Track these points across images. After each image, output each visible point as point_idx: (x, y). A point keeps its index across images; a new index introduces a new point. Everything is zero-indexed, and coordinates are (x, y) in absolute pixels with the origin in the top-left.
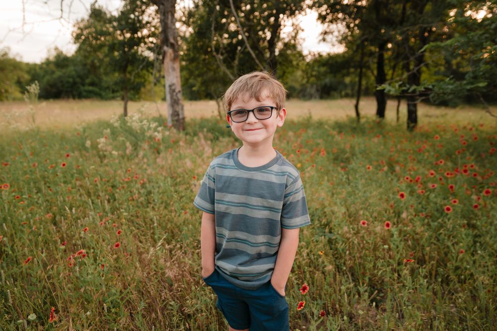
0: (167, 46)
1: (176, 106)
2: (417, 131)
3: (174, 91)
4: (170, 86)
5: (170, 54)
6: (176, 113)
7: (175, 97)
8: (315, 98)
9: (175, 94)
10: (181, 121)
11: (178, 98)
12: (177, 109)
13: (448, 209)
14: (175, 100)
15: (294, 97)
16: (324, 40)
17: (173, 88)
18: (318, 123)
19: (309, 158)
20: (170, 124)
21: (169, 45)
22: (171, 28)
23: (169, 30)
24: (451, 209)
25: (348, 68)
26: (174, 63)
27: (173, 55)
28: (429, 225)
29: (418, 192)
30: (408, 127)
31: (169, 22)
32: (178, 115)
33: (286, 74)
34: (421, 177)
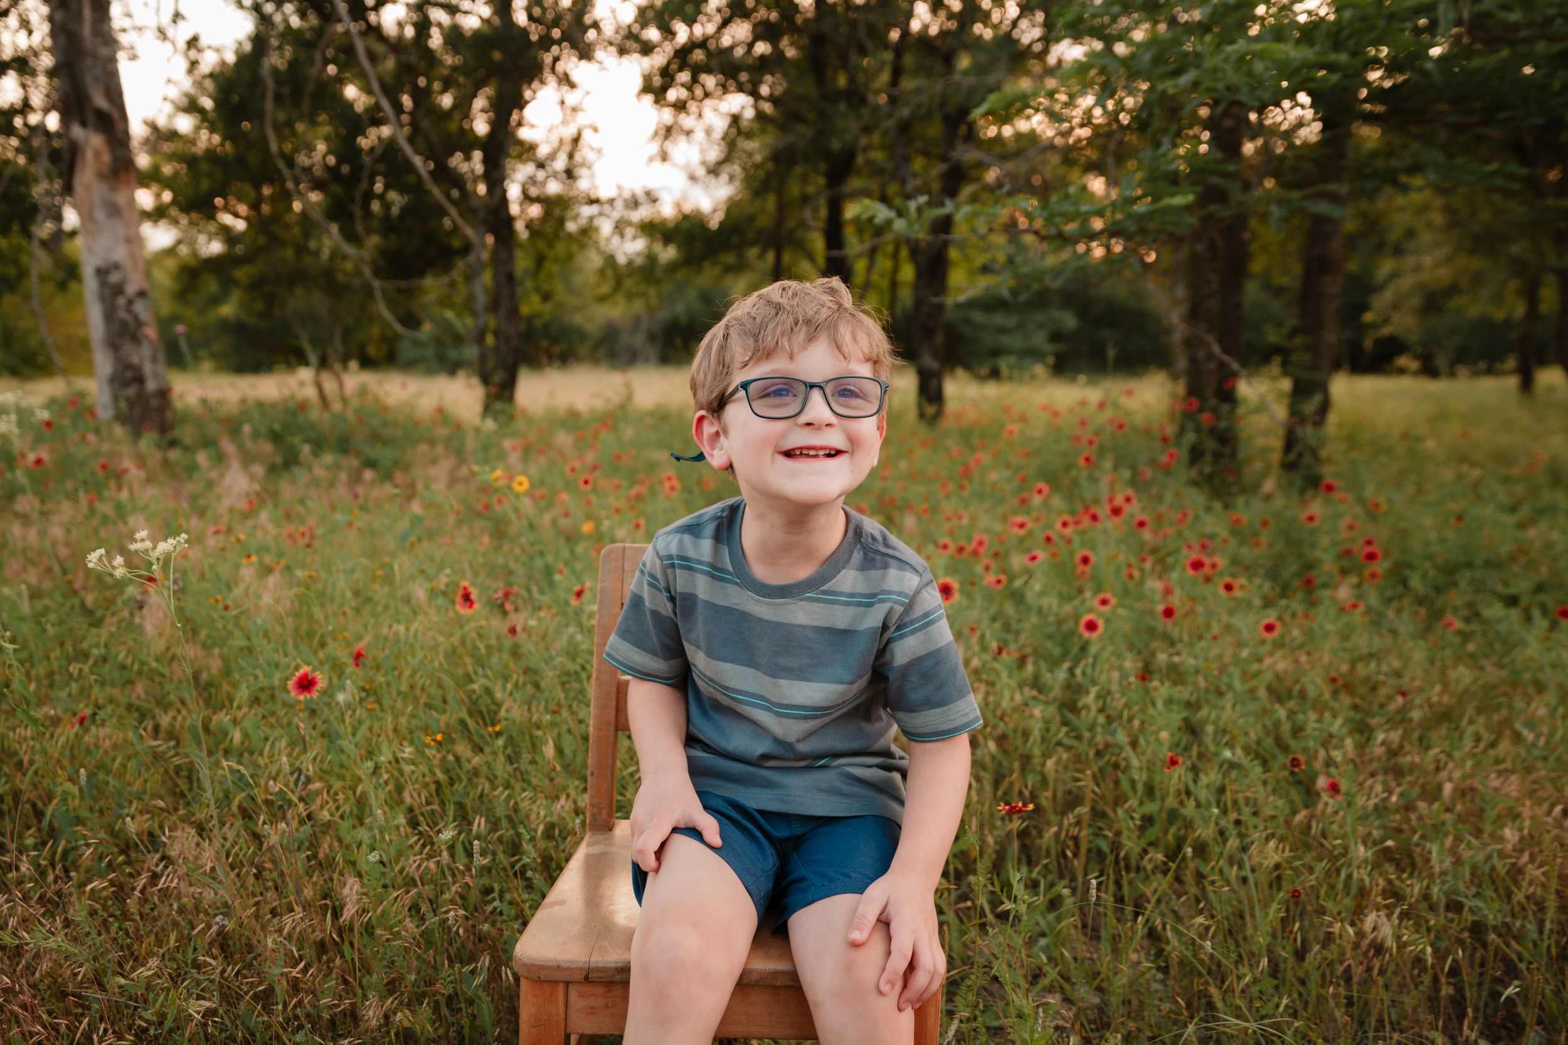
0: (84, 124)
1: (128, 347)
2: (948, 423)
3: (118, 290)
4: (102, 273)
5: (97, 154)
6: (129, 374)
7: (123, 314)
8: (647, 360)
9: (121, 301)
10: (154, 403)
11: (136, 318)
12: (135, 360)
13: (1091, 626)
14: (124, 324)
15: (579, 360)
16: (664, 157)
17: (114, 278)
18: (652, 413)
19: (623, 504)
20: (105, 413)
21: (90, 117)
22: (95, 56)
23: (89, 62)
24: (1101, 623)
25: (740, 248)
26: (113, 189)
27: (106, 158)
28: (1036, 683)
29: (985, 582)
30: (922, 415)
31: (87, 29)
32: (140, 380)
33: (548, 265)
34: (986, 538)
